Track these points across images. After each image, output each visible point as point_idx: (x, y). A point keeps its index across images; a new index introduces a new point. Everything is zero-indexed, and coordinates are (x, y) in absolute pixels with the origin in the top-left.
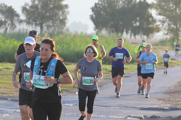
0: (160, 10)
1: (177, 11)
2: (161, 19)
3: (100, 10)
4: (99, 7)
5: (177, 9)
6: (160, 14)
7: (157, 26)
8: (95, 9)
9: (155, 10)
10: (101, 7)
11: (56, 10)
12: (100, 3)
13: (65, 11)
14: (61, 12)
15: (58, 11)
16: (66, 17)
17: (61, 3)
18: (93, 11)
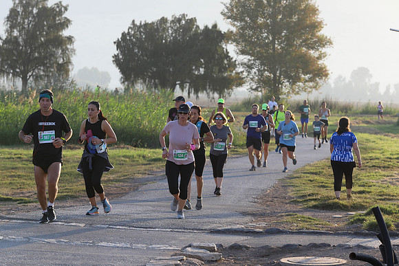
0: (243, 44)
1: (276, 46)
2: (246, 61)
3: (131, 46)
5: (276, 42)
6: (243, 52)
7: (236, 73)
8: (122, 44)
9: (234, 44)
10: (134, 40)
12: (132, 32)
14: (60, 51)
15: (54, 50)
16: (69, 59)
17: (61, 33)
18: (118, 47)
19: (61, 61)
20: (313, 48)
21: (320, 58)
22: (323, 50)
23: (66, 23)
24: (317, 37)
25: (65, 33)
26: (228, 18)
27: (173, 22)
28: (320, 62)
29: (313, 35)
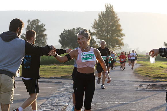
0: (98, 36)
1: (108, 36)
2: (99, 41)
3: (64, 37)
4: (64, 35)
5: (108, 35)
6: (98, 38)
7: (96, 45)
8: (62, 36)
9: (96, 36)
10: (65, 35)
11: (40, 37)
12: (64, 33)
13: (45, 38)
14: (43, 38)
15: (41, 38)
16: (46, 41)
17: (43, 33)
18: (60, 37)
19: (43, 41)
20: (119, 37)
21: (121, 40)
22: (122, 38)
23: (44, 30)
24: (121, 34)
25: (44, 33)
26: (94, 28)
27: (77, 29)
28: (121, 41)
29: (119, 33)
